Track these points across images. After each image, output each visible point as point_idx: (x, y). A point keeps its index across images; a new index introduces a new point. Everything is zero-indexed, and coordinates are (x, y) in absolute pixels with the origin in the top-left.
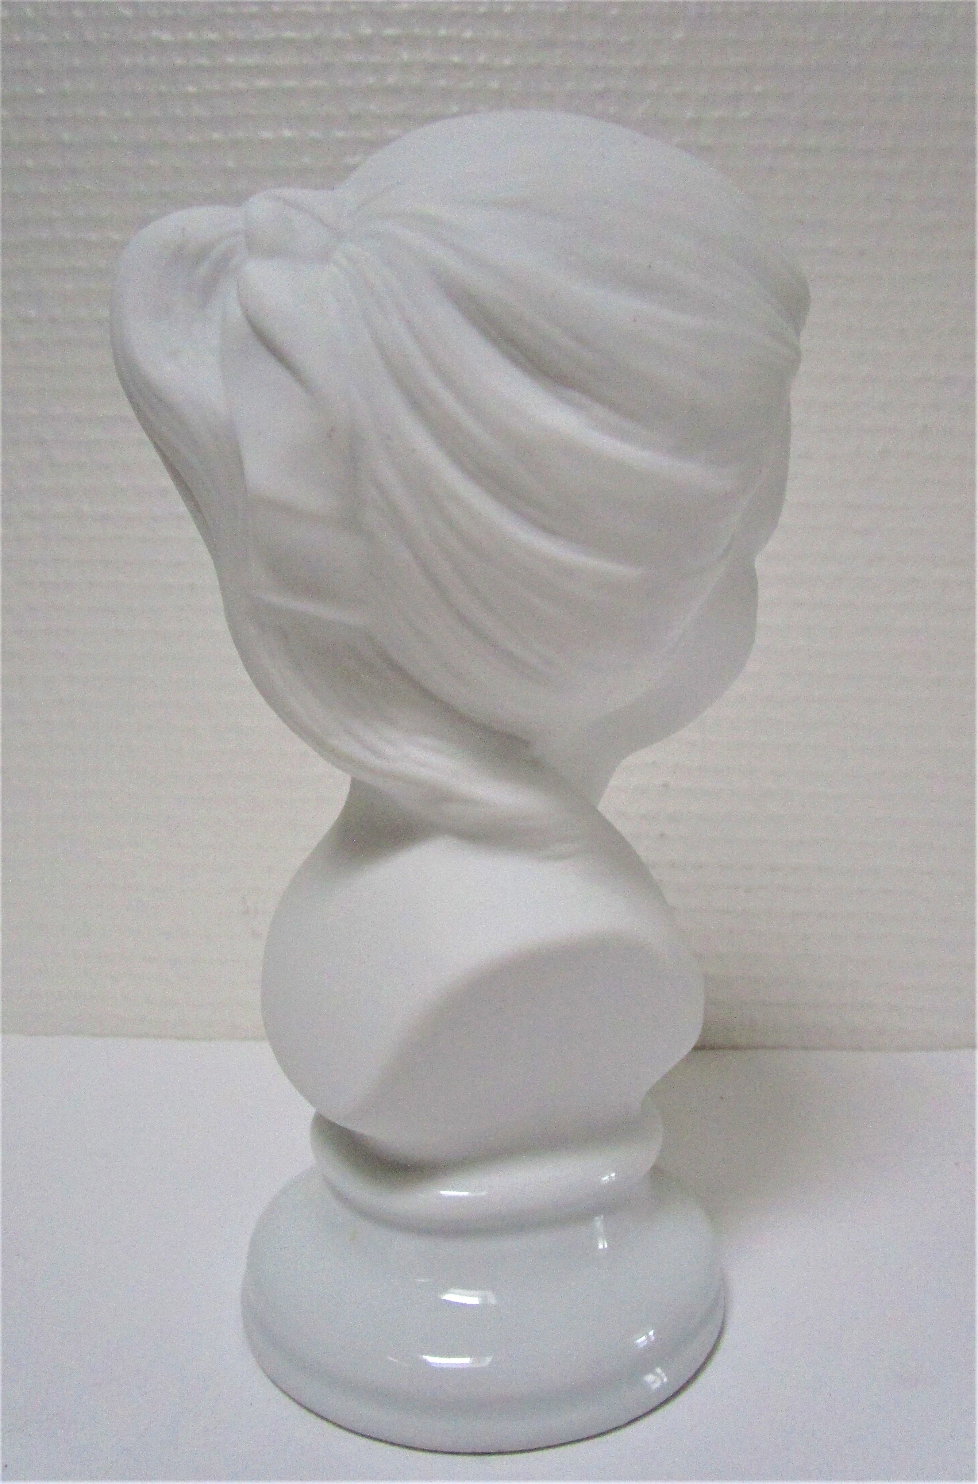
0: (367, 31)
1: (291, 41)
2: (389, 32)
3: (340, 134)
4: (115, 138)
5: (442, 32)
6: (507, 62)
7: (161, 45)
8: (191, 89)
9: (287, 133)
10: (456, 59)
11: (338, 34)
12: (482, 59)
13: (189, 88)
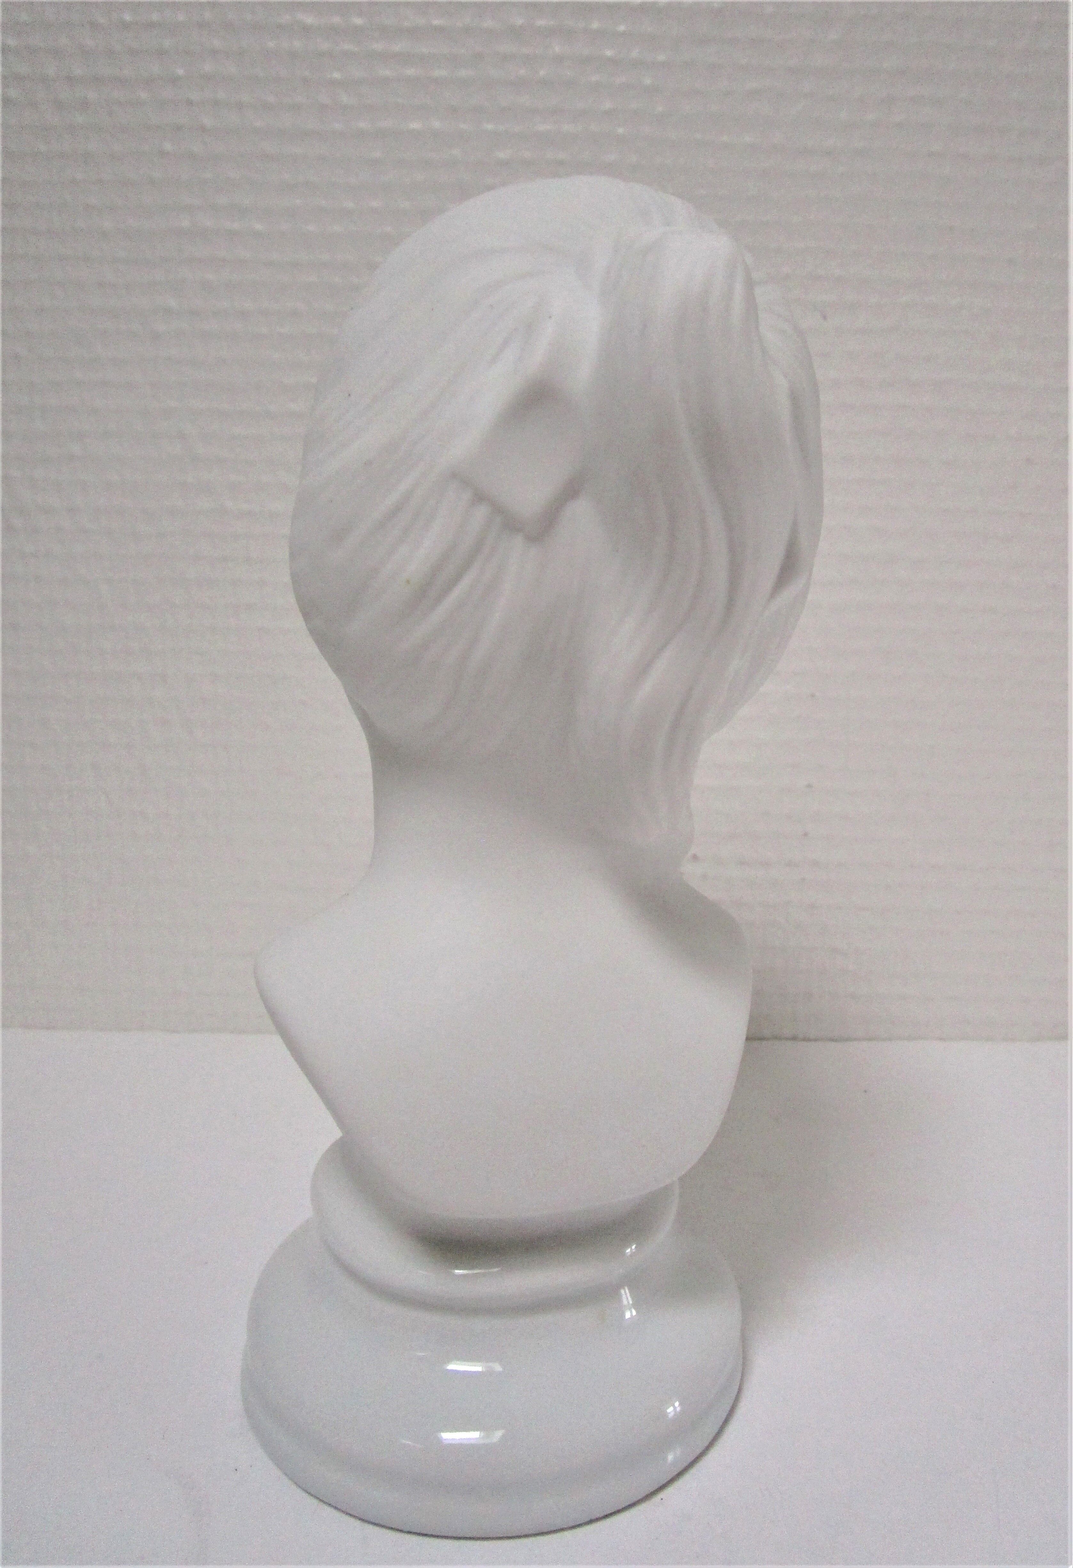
0: (519, 22)
1: (440, 30)
2: (541, 22)
3: (490, 127)
5: (595, 25)
6: (661, 58)
7: (306, 30)
8: (337, 75)
9: (437, 124)
10: (609, 53)
11: (488, 23)
12: (635, 54)
13: (334, 74)
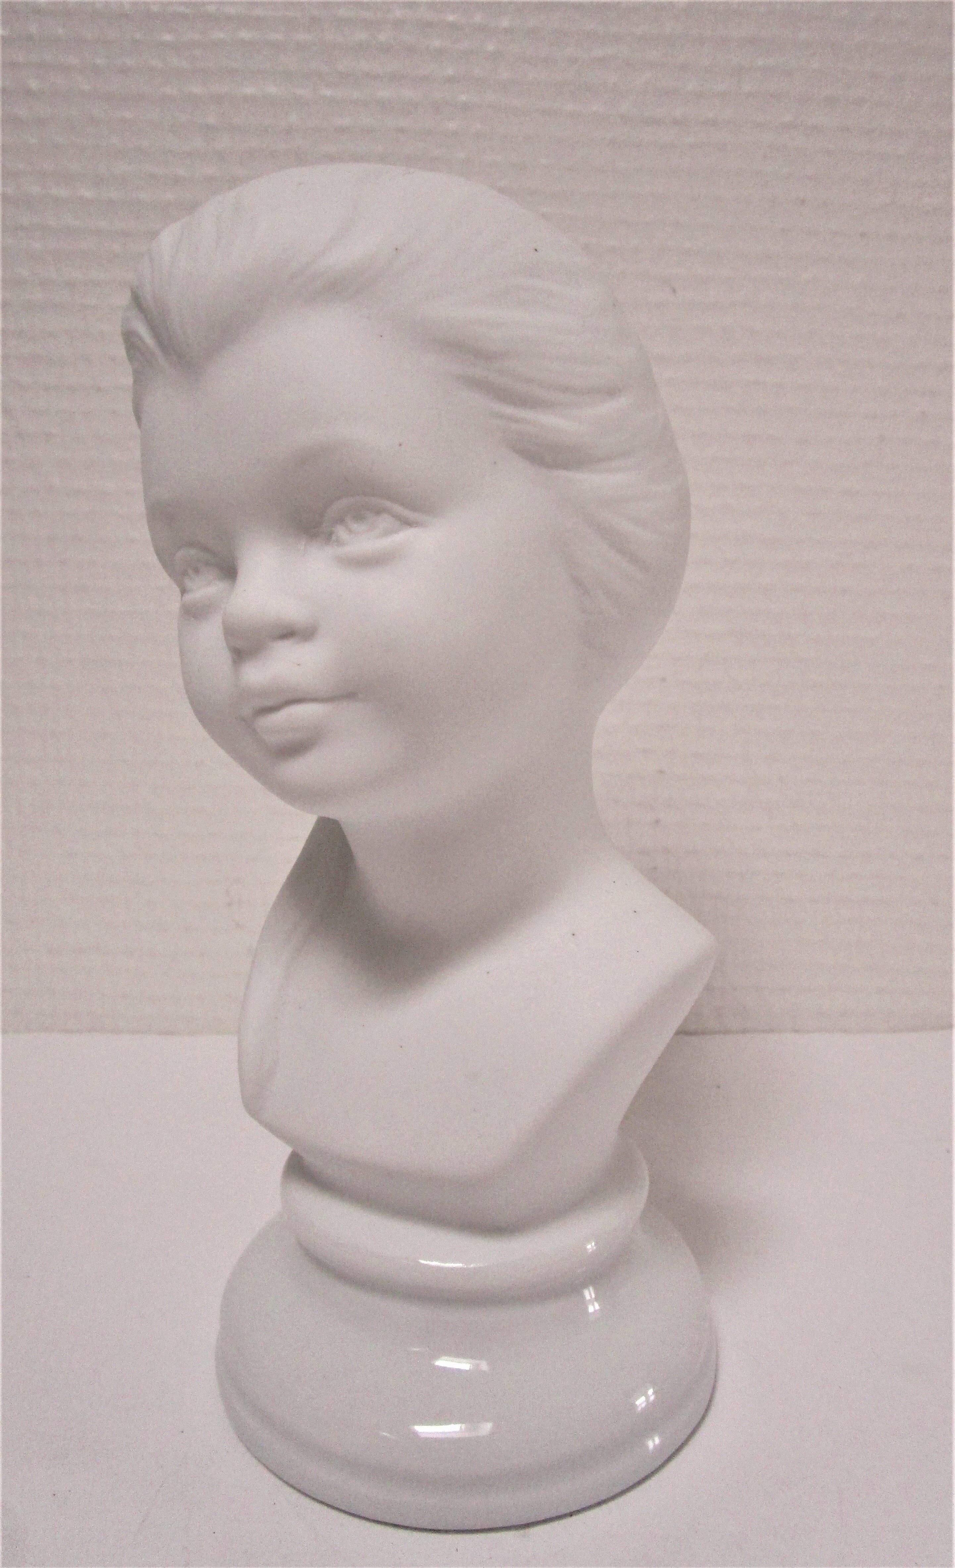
4: (86, 87)
